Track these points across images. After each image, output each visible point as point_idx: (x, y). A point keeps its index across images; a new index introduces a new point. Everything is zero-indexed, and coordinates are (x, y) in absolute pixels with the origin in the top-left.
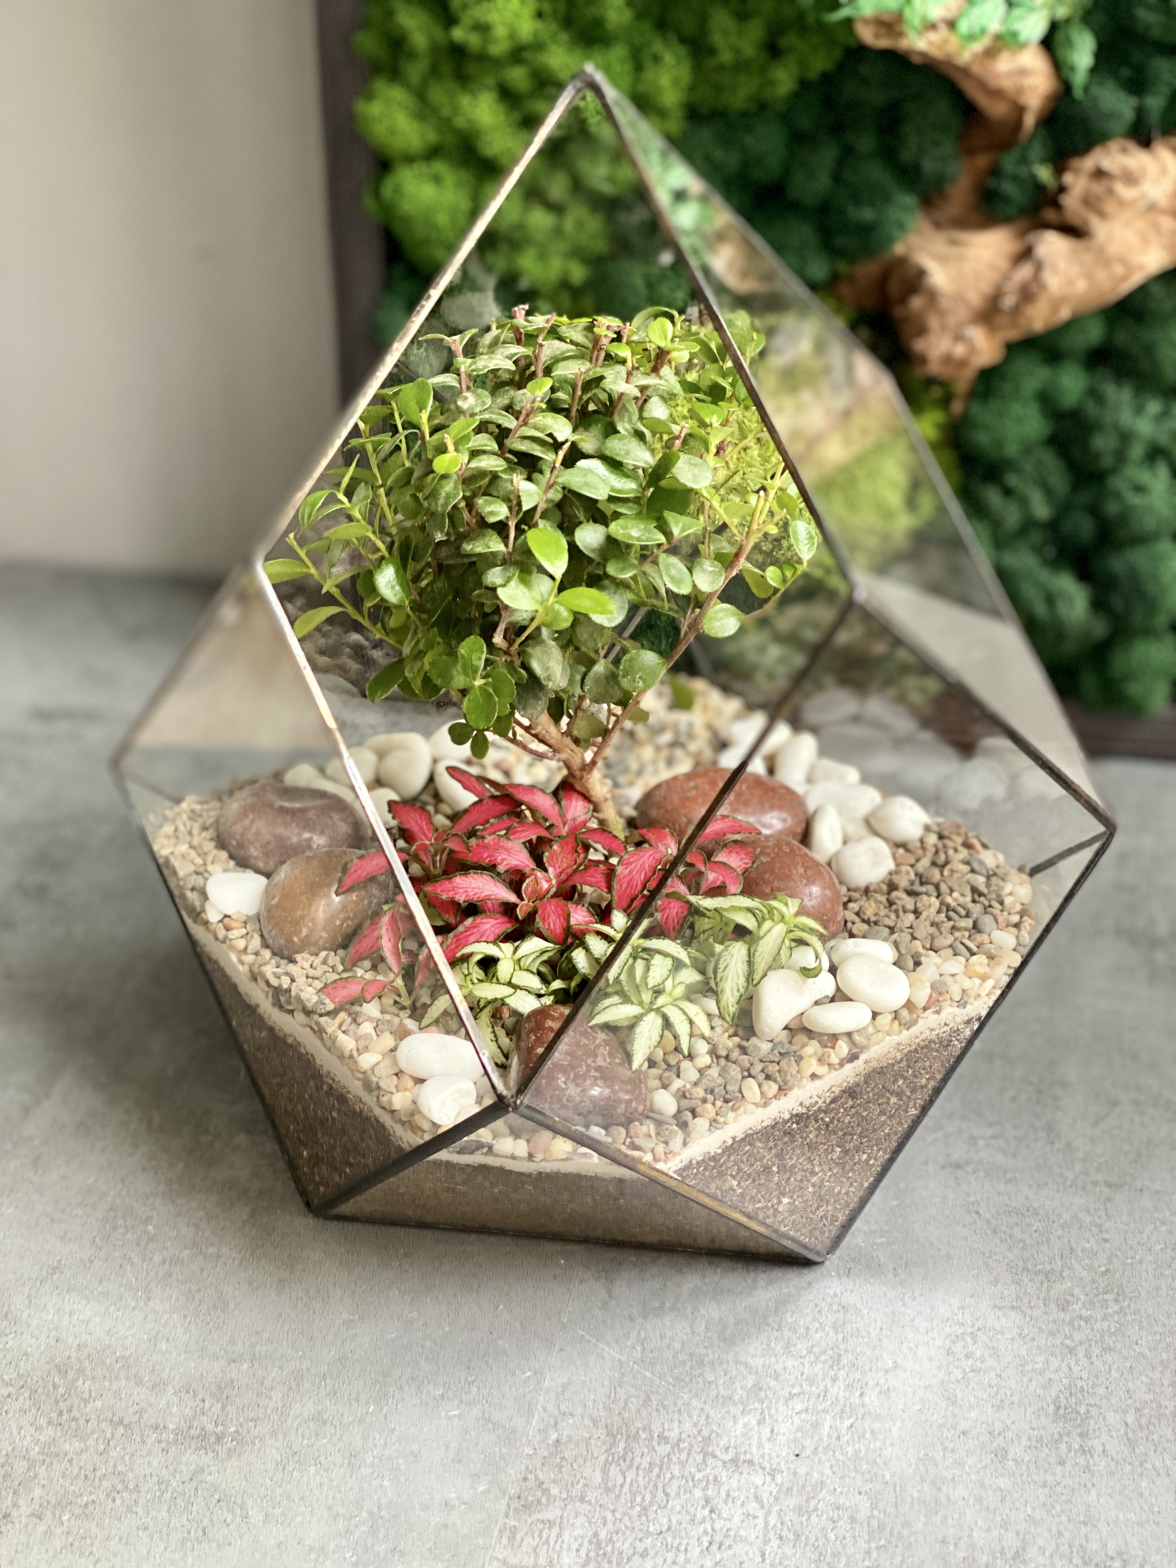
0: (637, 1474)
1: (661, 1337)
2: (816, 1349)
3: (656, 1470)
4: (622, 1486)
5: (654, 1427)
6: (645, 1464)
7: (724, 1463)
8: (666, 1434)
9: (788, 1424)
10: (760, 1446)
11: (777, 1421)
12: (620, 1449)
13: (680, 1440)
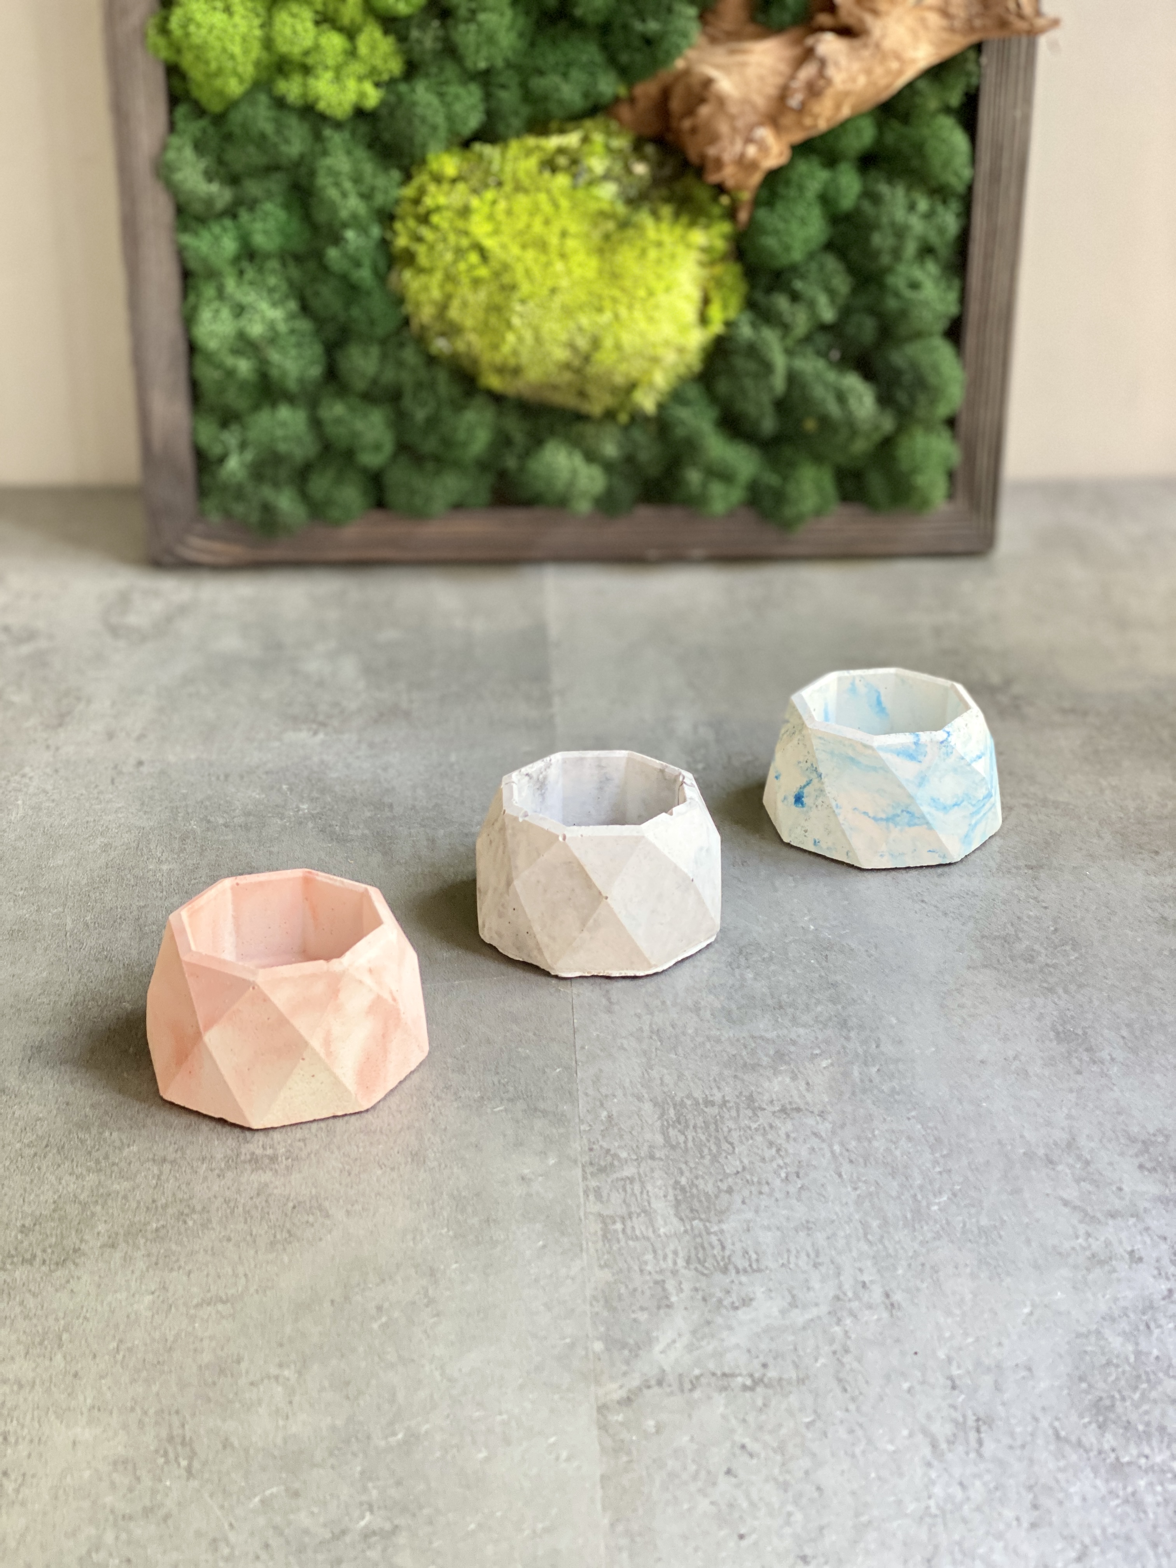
0: (696, 1132)
1: (674, 1028)
2: (821, 1019)
3: (712, 1127)
6: (700, 1123)
7: (773, 1113)
9: (821, 1076)
10: (802, 1096)
11: (809, 1075)
12: (672, 1116)
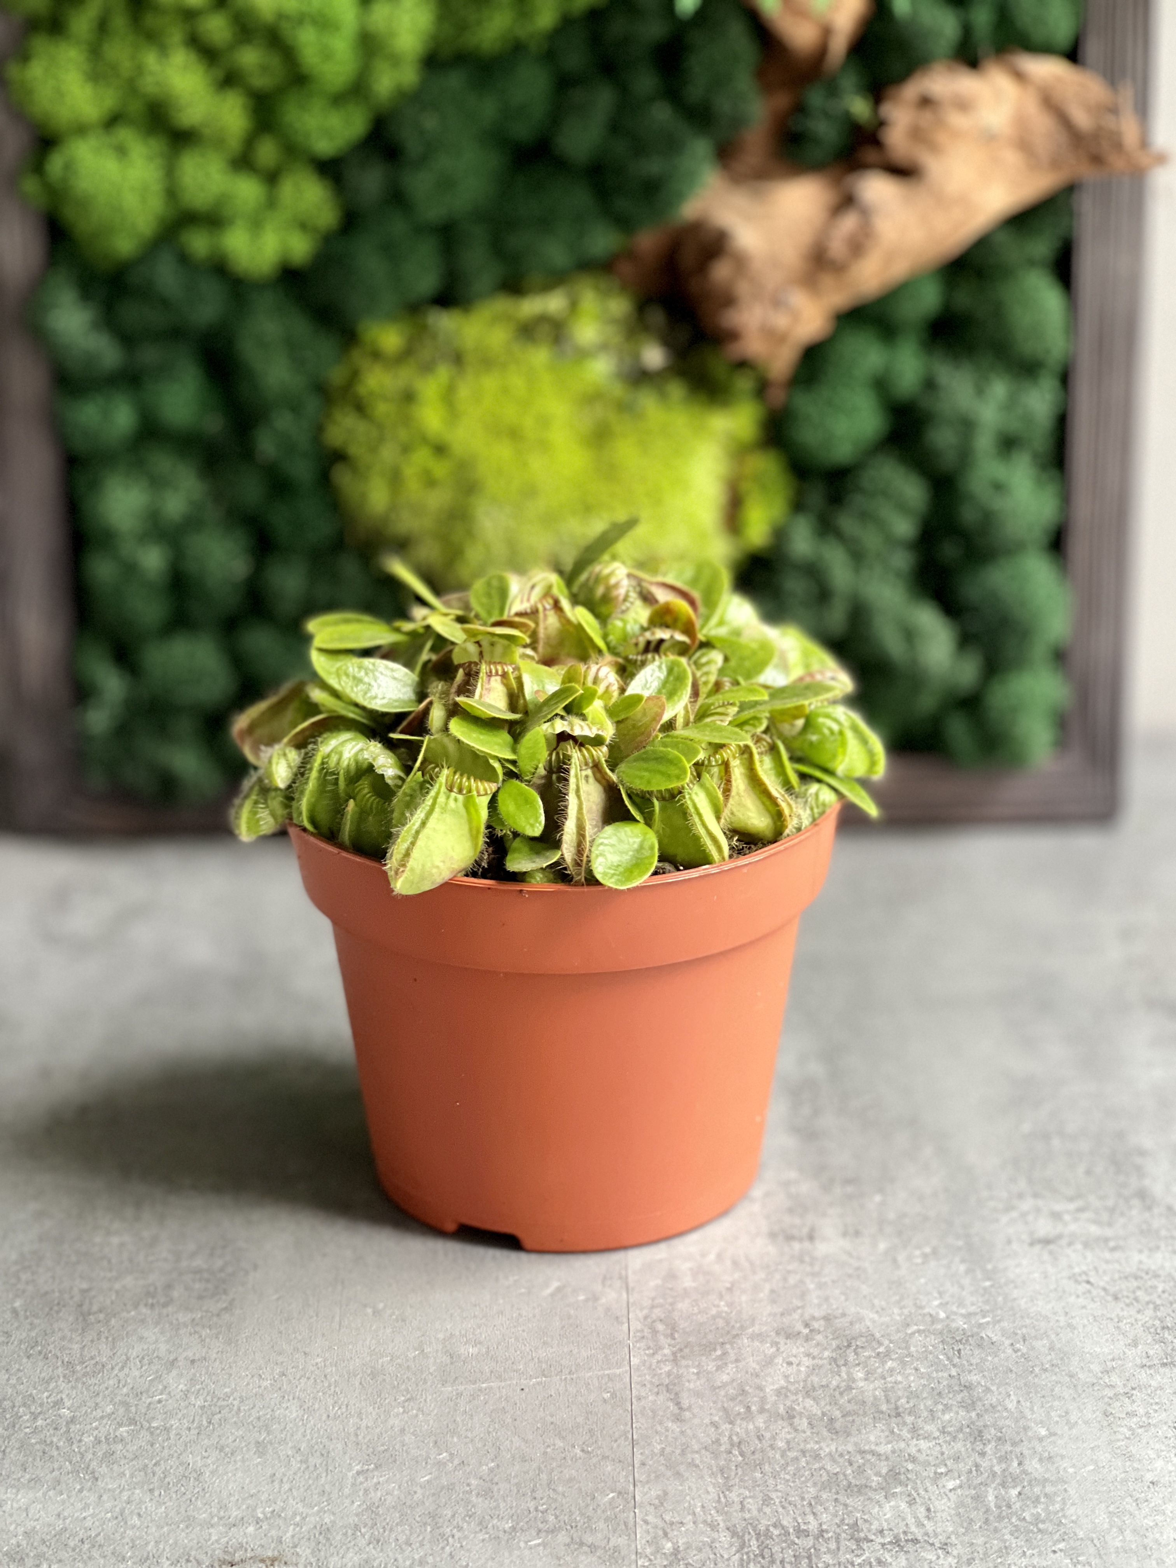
1: (760, 1440)
2: (950, 1429)
5: (785, 1523)
7: (883, 1545)
8: (803, 1527)
9: (945, 1500)
10: (920, 1525)
11: (930, 1499)
12: (754, 1548)
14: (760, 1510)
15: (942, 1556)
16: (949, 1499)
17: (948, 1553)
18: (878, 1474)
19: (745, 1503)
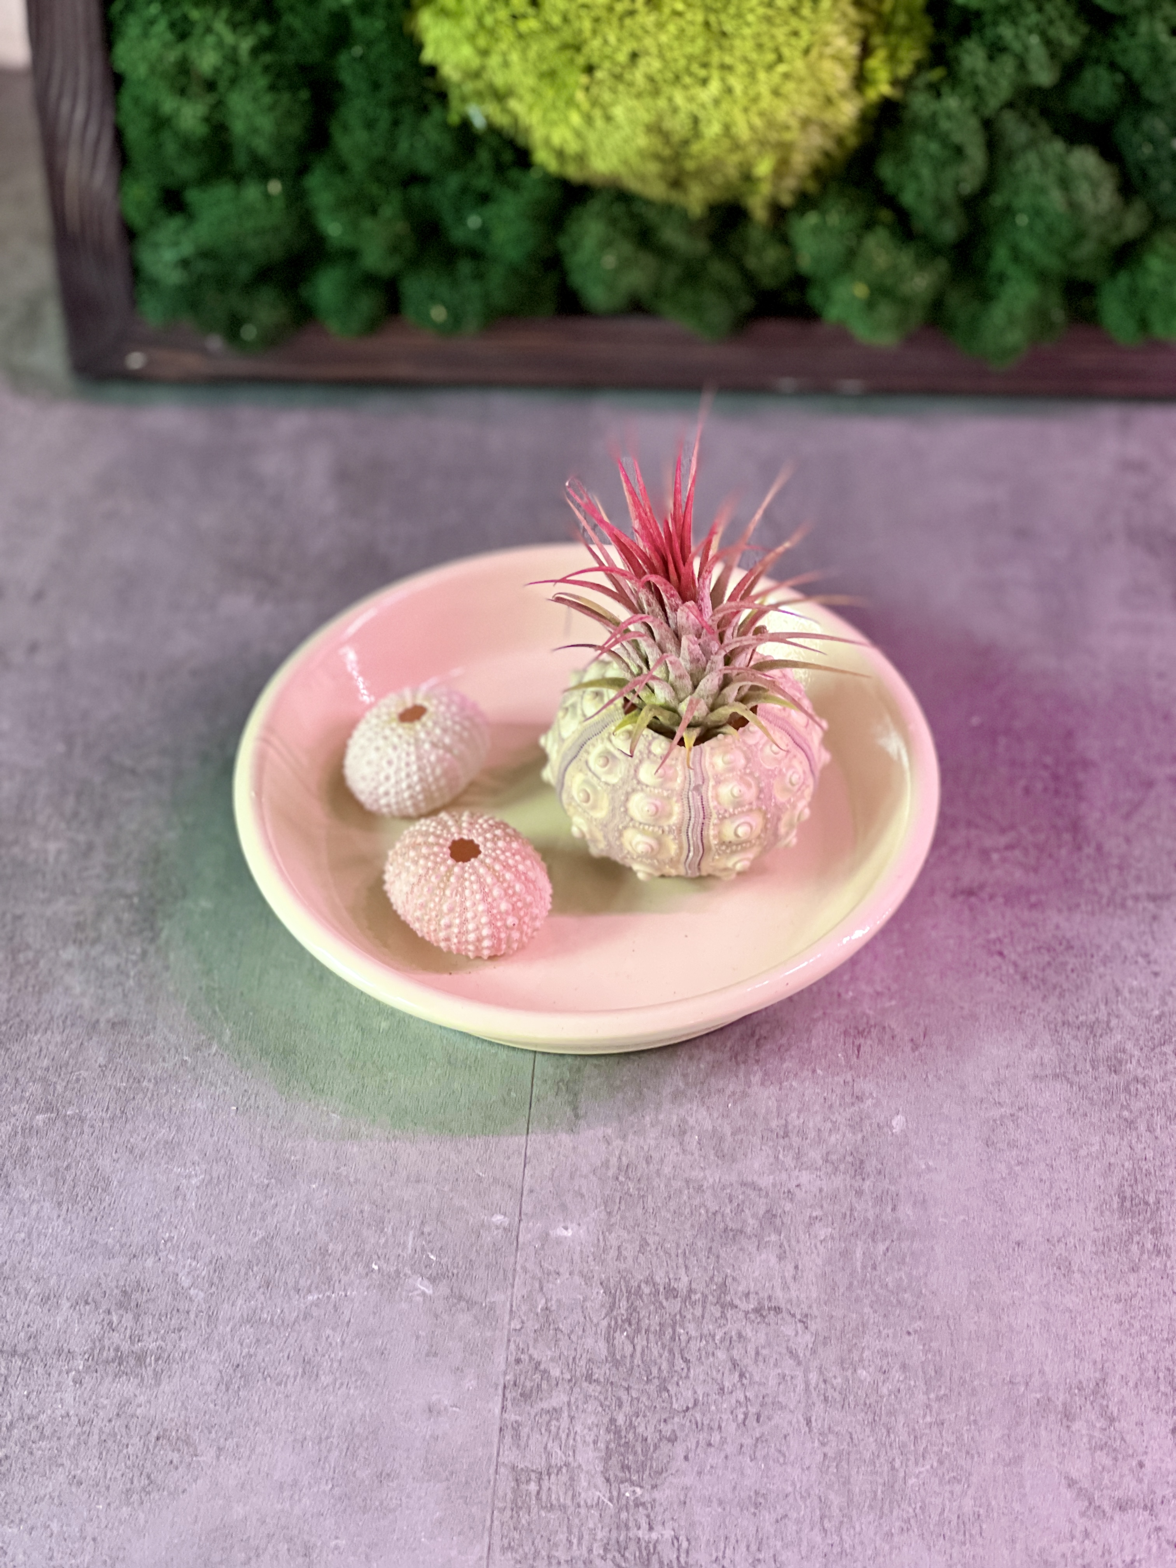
0: (648, 1340)
3: (669, 1332)
4: (632, 1356)
5: (657, 1279)
6: (655, 1327)
7: (747, 1313)
8: (674, 1284)
9: (814, 1256)
10: (785, 1287)
11: (799, 1254)
12: (623, 1311)
13: (691, 1291)
14: (636, 1259)
15: (800, 1332)
16: (818, 1255)
17: (807, 1328)
18: (754, 1216)
19: (622, 1249)
